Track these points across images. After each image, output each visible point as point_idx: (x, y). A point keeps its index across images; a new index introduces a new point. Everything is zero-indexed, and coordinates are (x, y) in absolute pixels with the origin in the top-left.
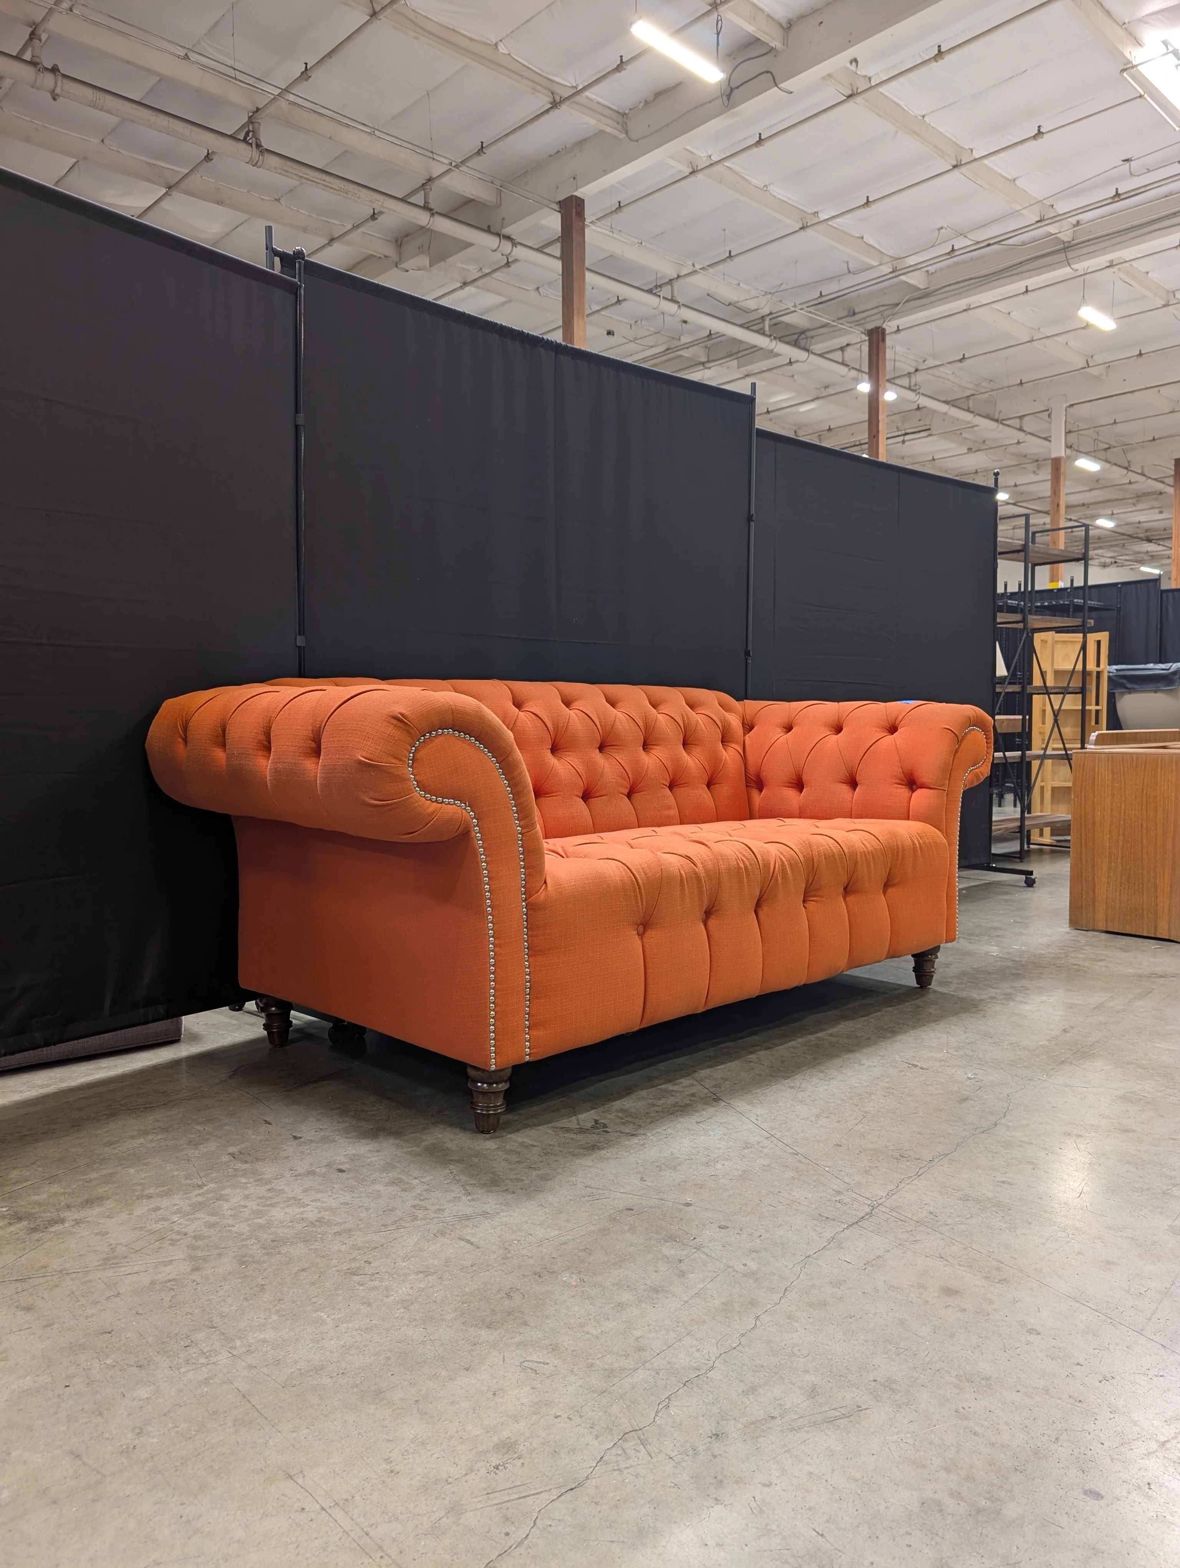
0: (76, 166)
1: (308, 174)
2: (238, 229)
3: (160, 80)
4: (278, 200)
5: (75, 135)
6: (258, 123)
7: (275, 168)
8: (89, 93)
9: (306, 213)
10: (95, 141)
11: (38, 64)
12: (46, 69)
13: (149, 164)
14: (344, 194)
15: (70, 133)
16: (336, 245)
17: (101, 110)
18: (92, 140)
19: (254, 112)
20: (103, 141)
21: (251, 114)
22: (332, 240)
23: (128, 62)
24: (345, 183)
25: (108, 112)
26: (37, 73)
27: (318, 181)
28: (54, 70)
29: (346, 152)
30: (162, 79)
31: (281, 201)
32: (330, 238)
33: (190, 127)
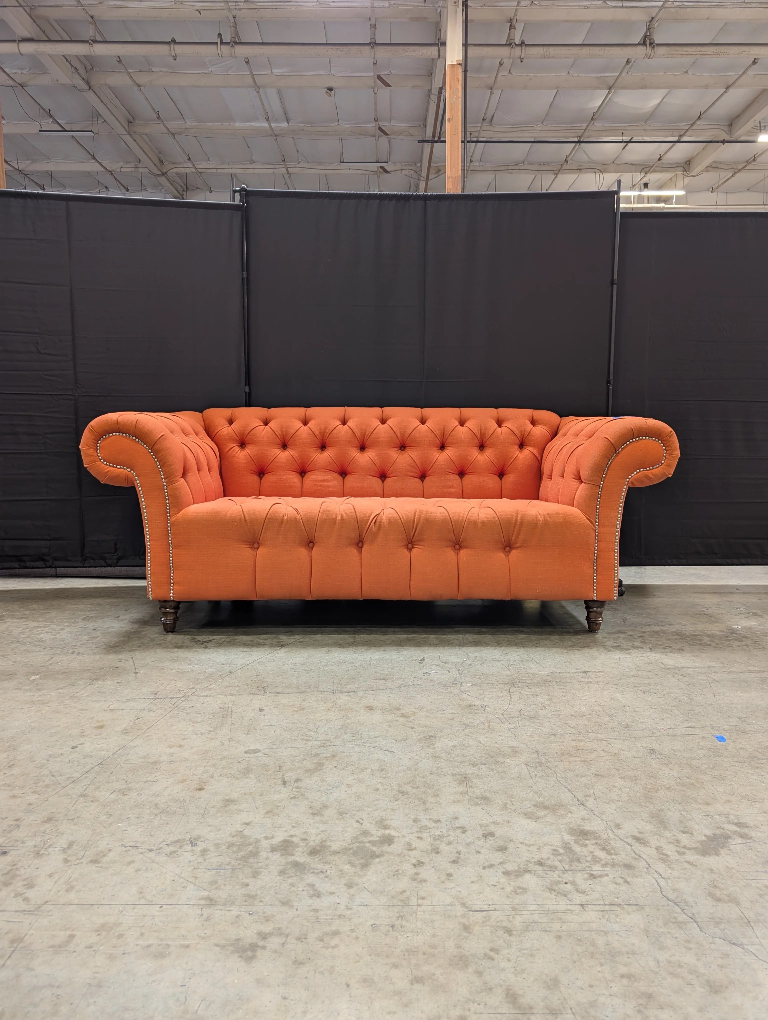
0: (558, 94)
1: (687, 51)
2: (664, 100)
3: (592, 24)
4: (687, 72)
5: (552, 75)
6: (653, 28)
7: (663, 55)
8: (540, 50)
9: (708, 74)
10: (564, 74)
11: (512, 44)
12: (516, 45)
13: (597, 77)
14: (717, 56)
15: (550, 75)
16: (731, 91)
17: (548, 58)
18: (562, 74)
19: (651, 21)
20: (569, 73)
21: (648, 24)
22: (728, 88)
23: (566, 21)
24: (718, 48)
25: (553, 57)
26: (511, 50)
27: (696, 53)
28: (522, 43)
29: (726, 23)
30: (593, 23)
31: (688, 72)
32: (726, 87)
33: (603, 48)
